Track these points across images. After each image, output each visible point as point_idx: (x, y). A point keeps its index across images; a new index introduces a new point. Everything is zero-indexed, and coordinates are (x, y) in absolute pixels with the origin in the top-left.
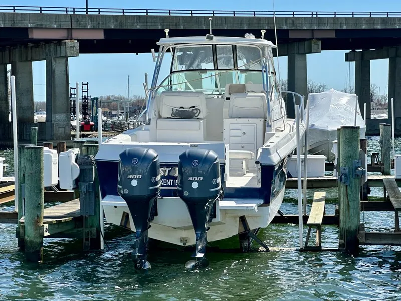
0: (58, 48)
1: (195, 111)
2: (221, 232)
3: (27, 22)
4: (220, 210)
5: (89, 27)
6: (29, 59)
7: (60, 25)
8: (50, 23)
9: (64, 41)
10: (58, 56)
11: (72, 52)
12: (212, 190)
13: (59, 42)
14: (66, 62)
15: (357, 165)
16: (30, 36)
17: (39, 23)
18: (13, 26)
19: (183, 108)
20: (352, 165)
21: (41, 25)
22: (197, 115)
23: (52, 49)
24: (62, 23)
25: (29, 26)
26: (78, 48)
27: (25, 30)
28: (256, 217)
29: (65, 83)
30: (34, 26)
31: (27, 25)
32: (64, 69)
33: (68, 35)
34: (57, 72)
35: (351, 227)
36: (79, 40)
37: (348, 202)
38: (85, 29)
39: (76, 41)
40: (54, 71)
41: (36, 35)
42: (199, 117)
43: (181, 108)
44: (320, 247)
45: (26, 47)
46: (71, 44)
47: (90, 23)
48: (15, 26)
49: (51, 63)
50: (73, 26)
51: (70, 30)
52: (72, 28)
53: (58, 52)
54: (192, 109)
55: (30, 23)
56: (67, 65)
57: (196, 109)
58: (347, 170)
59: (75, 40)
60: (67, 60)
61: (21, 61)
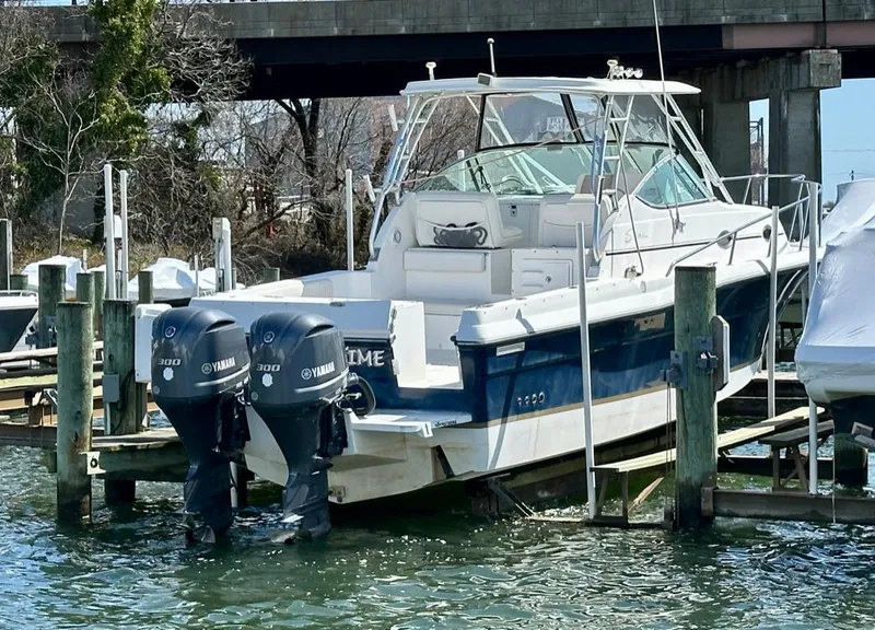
0: (795, 67)
1: (478, 233)
2: (401, 477)
3: (719, 12)
4: (355, 430)
5: (866, 18)
6: (738, 95)
7: (797, 16)
8: (773, 12)
9: (806, 52)
10: (795, 86)
11: (825, 77)
12: (300, 390)
13: (796, 55)
14: (814, 102)
15: (702, 347)
16: (725, 45)
17: (747, 12)
18: (685, 24)
19: (455, 226)
20: (691, 346)
21: (752, 17)
22: (481, 240)
23: (781, 72)
24: (800, 11)
25: (723, 20)
26: (840, 67)
27: (715, 31)
28: (463, 449)
29: (811, 149)
30: (734, 22)
31: (719, 20)
32: (809, 117)
33: (816, 36)
34: (791, 126)
35: (690, 478)
36: (840, 49)
37: (685, 425)
38: (857, 21)
39: (836, 51)
40: (786, 123)
41: (741, 40)
42: (485, 245)
43: (448, 226)
44: (625, 517)
45: (733, 68)
46: (821, 59)
47: (870, 8)
48: (690, 23)
49: (780, 105)
50: (827, 15)
51: (821, 25)
52: (824, 22)
53: (795, 78)
54: (469, 228)
55: (725, 14)
56: (816, 108)
57: (479, 229)
58: (681, 357)
59: (833, 48)
60: (818, 96)
61: (722, 101)
